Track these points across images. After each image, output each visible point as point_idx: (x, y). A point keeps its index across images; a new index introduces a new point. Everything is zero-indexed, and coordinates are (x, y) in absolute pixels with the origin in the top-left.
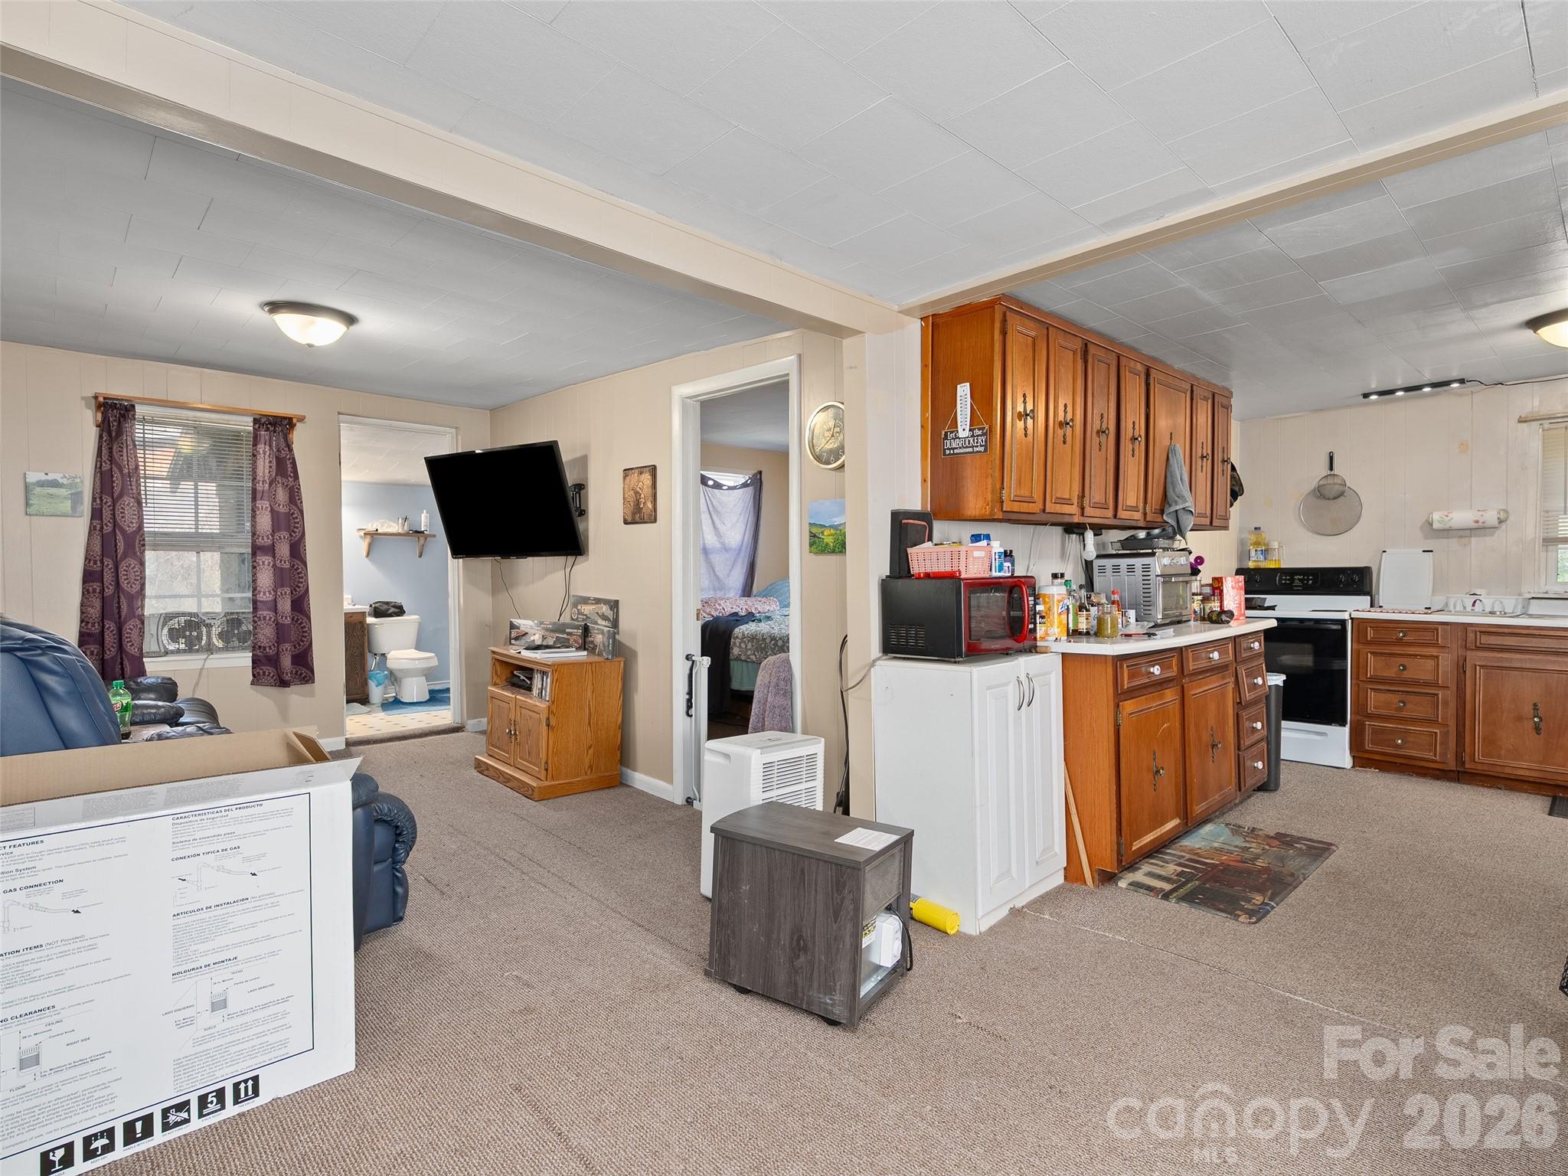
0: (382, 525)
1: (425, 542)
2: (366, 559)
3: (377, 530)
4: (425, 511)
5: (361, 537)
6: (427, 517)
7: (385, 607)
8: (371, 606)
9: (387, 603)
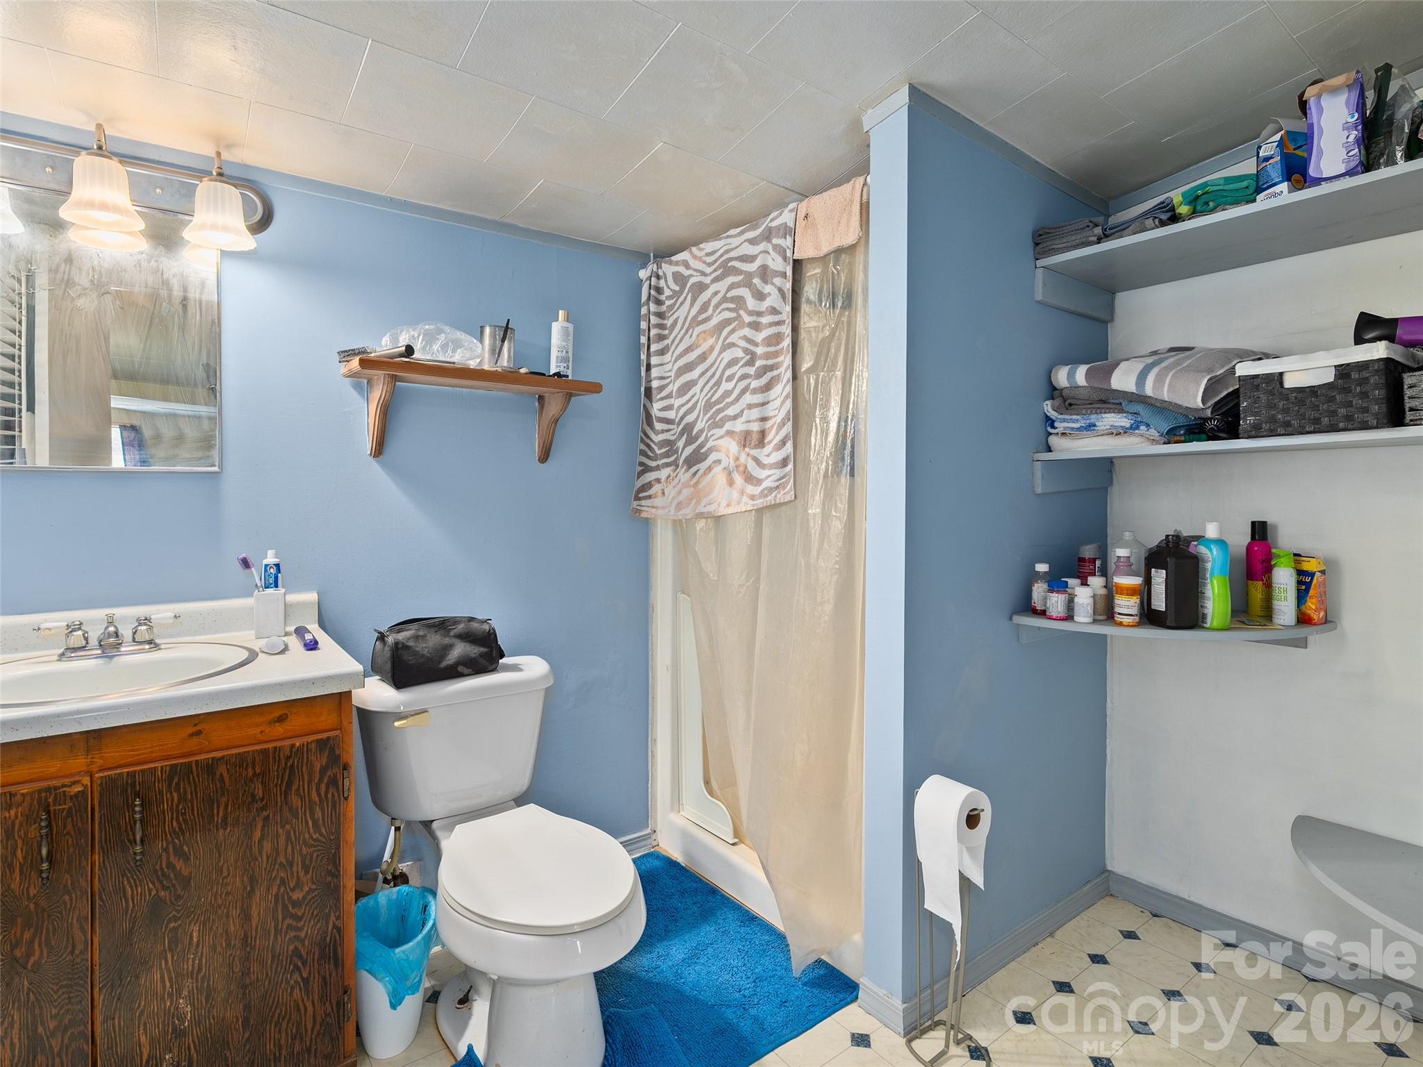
0: (430, 338)
1: (564, 409)
2: (374, 465)
3: (409, 350)
4: (561, 313)
5: (352, 375)
6: (566, 330)
7: (434, 640)
8: (382, 637)
9: (442, 625)
